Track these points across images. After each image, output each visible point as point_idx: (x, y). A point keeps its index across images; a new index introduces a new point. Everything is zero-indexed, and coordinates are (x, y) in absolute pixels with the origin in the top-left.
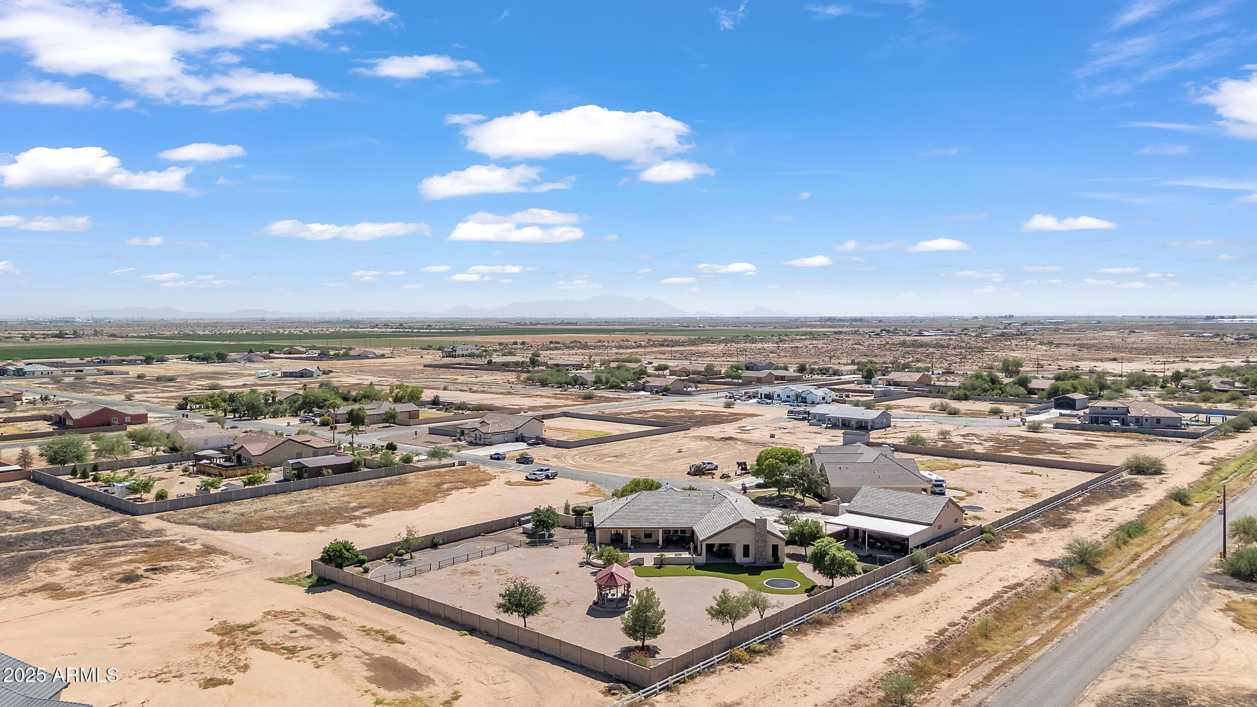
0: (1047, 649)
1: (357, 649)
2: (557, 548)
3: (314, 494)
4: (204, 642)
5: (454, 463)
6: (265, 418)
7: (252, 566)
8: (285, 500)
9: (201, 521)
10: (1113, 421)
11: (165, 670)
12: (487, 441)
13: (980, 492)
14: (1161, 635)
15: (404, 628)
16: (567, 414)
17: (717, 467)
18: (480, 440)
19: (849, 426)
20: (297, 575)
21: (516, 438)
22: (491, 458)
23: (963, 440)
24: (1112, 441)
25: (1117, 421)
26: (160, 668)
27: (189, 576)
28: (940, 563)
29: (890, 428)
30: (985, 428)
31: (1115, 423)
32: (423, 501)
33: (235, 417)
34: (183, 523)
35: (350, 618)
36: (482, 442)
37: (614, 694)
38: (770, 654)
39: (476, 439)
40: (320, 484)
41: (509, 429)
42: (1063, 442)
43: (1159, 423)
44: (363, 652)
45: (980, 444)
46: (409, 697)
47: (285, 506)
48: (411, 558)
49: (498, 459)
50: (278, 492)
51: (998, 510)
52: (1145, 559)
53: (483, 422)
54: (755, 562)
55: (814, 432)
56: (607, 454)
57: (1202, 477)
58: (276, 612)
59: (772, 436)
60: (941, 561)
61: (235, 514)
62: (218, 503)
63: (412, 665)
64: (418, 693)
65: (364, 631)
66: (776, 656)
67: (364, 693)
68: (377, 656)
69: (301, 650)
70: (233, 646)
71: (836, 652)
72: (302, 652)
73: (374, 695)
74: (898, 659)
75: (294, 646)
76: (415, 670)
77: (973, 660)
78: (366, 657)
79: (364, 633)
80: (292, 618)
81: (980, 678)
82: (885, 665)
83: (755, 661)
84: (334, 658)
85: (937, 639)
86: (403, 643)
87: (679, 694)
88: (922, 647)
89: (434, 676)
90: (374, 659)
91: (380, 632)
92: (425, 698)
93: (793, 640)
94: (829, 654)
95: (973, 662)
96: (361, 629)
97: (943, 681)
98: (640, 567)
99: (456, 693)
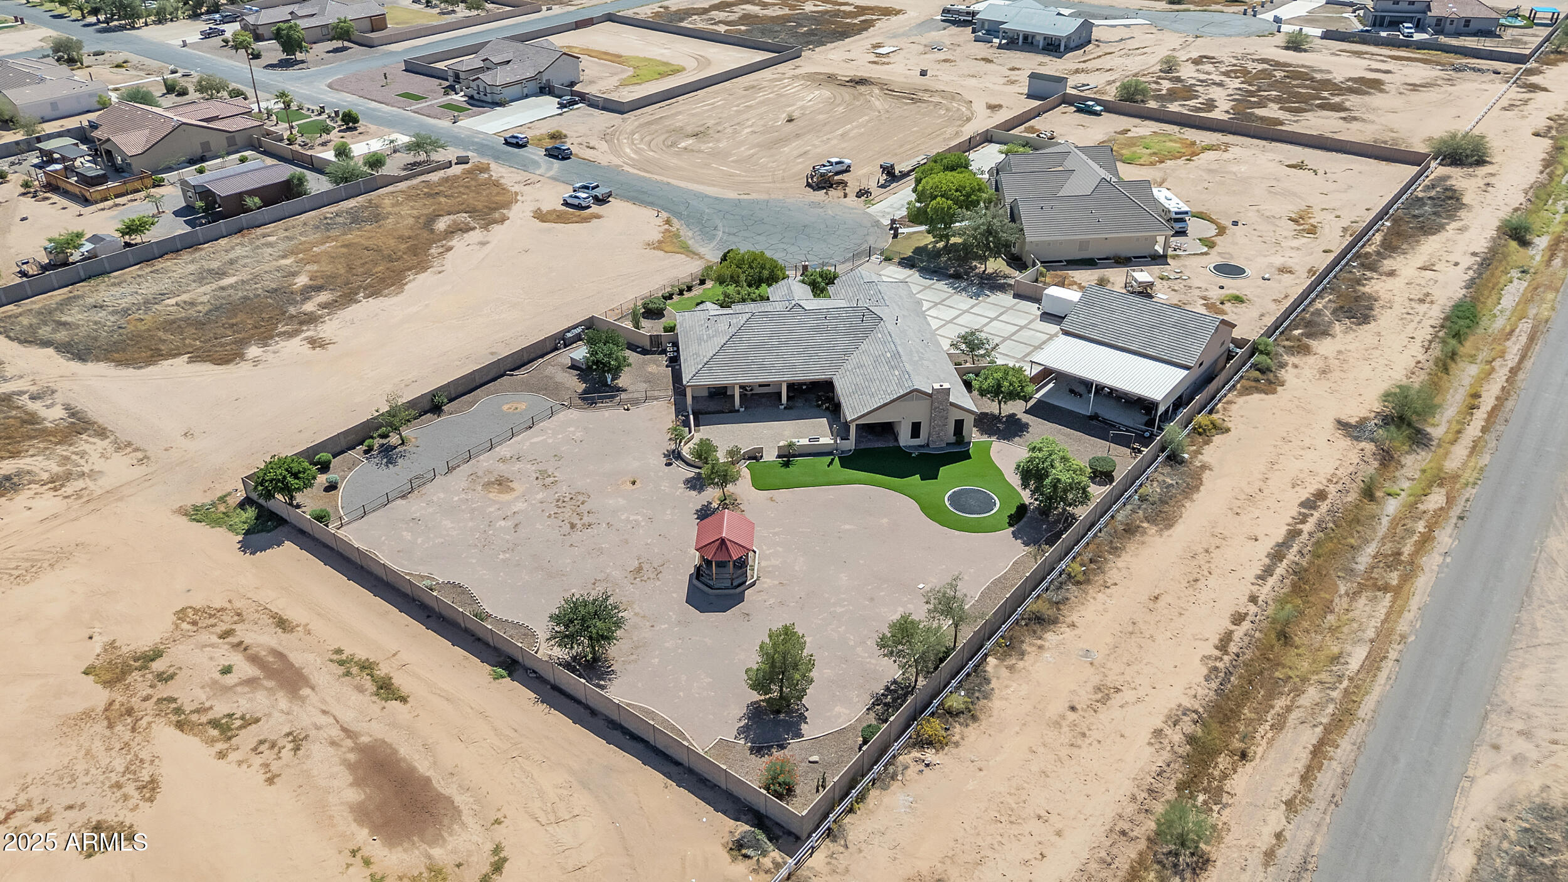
0: (1383, 682)
1: (332, 720)
2: (628, 410)
3: (239, 251)
4: (80, 710)
5: (450, 162)
6: (146, 25)
7: (150, 470)
8: (192, 268)
9: (62, 335)
10: (1406, 25)
11: (21, 800)
12: (497, 98)
13: (1235, 223)
14: (1541, 634)
15: (404, 656)
16: (613, 18)
17: (849, 166)
18: (485, 95)
19: (1032, 43)
20: (222, 499)
21: (541, 88)
22: (507, 143)
23: (1195, 75)
24: (1406, 70)
25: (1410, 25)
26: (11, 791)
27: (47, 503)
28: (1200, 434)
29: (1090, 47)
30: (1224, 40)
31: (1407, 28)
32: (410, 269)
33: (98, 19)
34: (30, 342)
35: (316, 625)
36: (489, 98)
37: (746, 856)
38: (974, 718)
39: (478, 93)
40: (245, 226)
41: (528, 75)
42: (1338, 77)
43: (1468, 26)
44: (344, 729)
45: (1220, 84)
46: (423, 870)
47: (194, 285)
48: (403, 443)
49: (518, 146)
50: (179, 247)
51: (1267, 276)
52: (1489, 408)
53: (487, 59)
54: (928, 445)
55: (983, 59)
56: (681, 128)
57: (1542, 172)
58: (196, 611)
59: (923, 73)
60: (1201, 430)
61: (114, 313)
62: (82, 281)
63: (423, 767)
64: (437, 852)
65: (341, 663)
66: (984, 723)
67: (351, 860)
68: (365, 739)
69: (241, 728)
70: (129, 720)
71: (1073, 709)
72: (243, 732)
73: (367, 862)
74: (1168, 731)
75: (230, 716)
76: (428, 780)
77: (1272, 707)
78: (349, 743)
79: (341, 670)
80: (222, 627)
81: (1295, 781)
82: (1152, 749)
83: (954, 739)
84: (297, 749)
85: (1220, 665)
86: (404, 700)
87: (846, 847)
88: (1201, 692)
89: (459, 799)
90: (362, 749)
91: (367, 667)
92: (450, 869)
93: (1004, 672)
94: (1063, 717)
95: (1273, 712)
96: (335, 657)
97: (1235, 772)
98: (758, 464)
99: (497, 850)
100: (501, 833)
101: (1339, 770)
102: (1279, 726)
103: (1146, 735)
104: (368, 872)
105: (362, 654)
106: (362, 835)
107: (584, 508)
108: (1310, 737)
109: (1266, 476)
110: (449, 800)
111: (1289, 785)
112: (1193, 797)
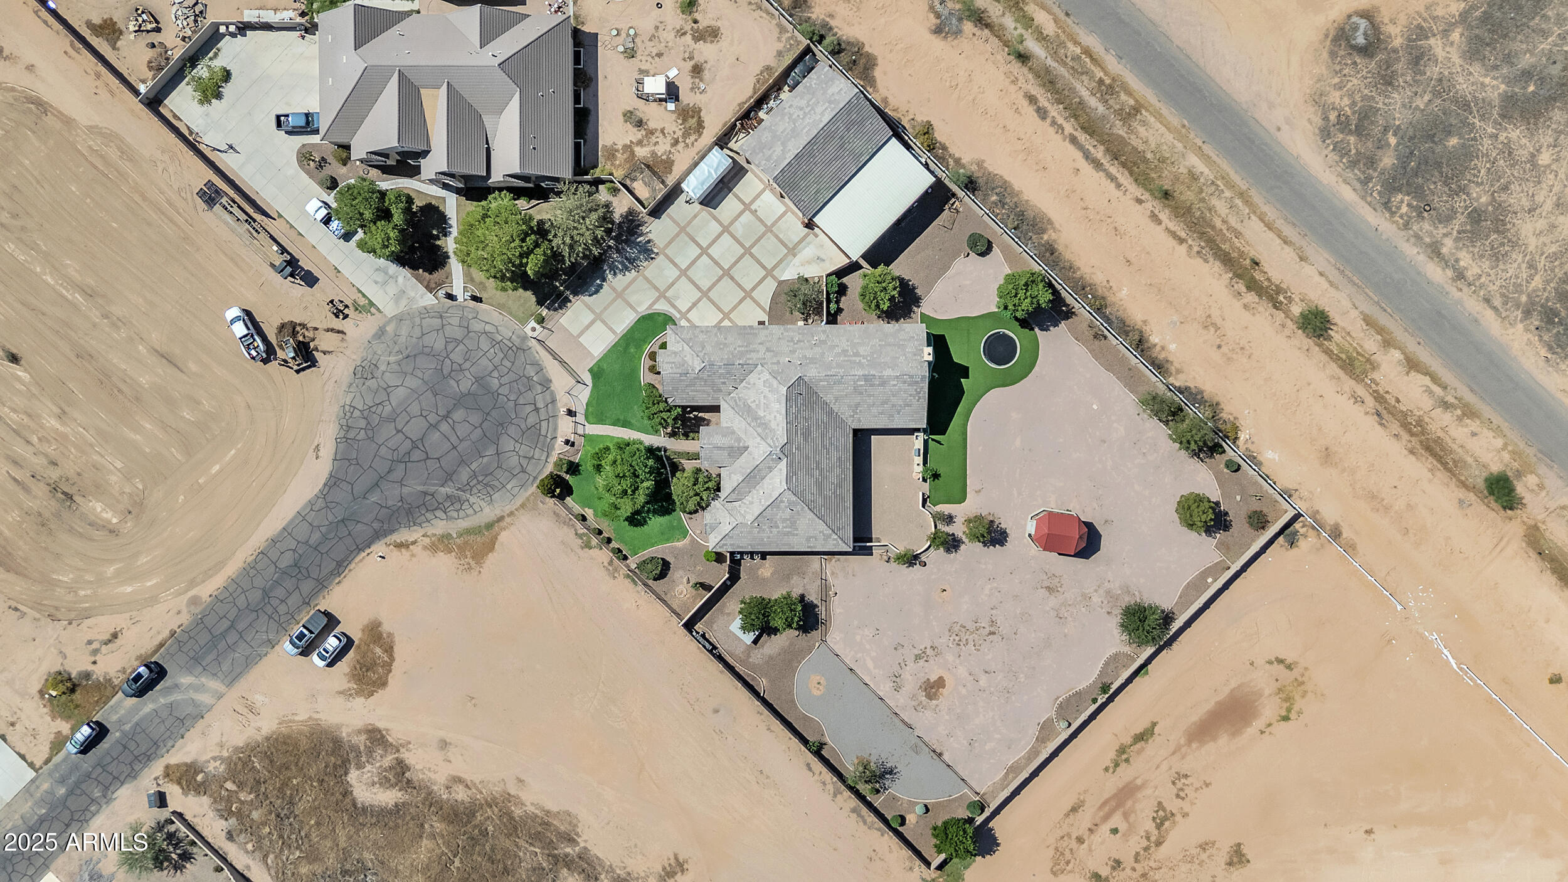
2: (835, 593)
15: (1119, 729)
28: (934, 148)
35: (1082, 786)
38: (1218, 404)
58: (1056, 865)
60: (930, 146)
64: (1267, 692)
65: (1117, 765)
66: (1220, 399)
67: (1267, 733)
68: (1182, 741)
69: (1164, 810)
70: (1151, 873)
71: (1219, 347)
72: (1168, 809)
73: (1270, 725)
74: (1245, 301)
75: (1154, 819)
76: (1218, 703)
77: (1221, 230)
78: (1183, 750)
79: (1123, 765)
80: (1074, 844)
81: (1287, 249)
82: (1258, 315)
83: (1232, 419)
84: (1186, 776)
85: (1196, 249)
86: (1154, 724)
87: (1296, 490)
88: (1216, 269)
89: (1233, 684)
90: (1190, 742)
91: (1122, 750)
92: (1278, 684)
93: (1180, 376)
94: (1224, 355)
95: (1225, 231)
96: (1111, 770)
97: (1266, 273)
98: (932, 497)
99: (1270, 663)
100: (1260, 661)
101: (1283, 221)
102: (1238, 235)
103: (1247, 315)
104: (1276, 724)
105: (1112, 754)
106: (1252, 730)
107: (971, 626)
108: (1255, 224)
109: (1001, 126)
110: (1232, 691)
111: (1289, 253)
112: (1281, 303)
